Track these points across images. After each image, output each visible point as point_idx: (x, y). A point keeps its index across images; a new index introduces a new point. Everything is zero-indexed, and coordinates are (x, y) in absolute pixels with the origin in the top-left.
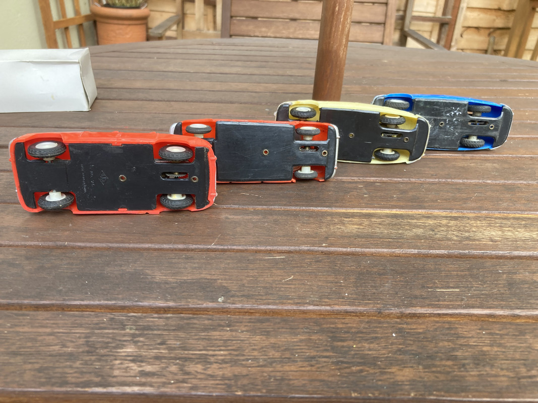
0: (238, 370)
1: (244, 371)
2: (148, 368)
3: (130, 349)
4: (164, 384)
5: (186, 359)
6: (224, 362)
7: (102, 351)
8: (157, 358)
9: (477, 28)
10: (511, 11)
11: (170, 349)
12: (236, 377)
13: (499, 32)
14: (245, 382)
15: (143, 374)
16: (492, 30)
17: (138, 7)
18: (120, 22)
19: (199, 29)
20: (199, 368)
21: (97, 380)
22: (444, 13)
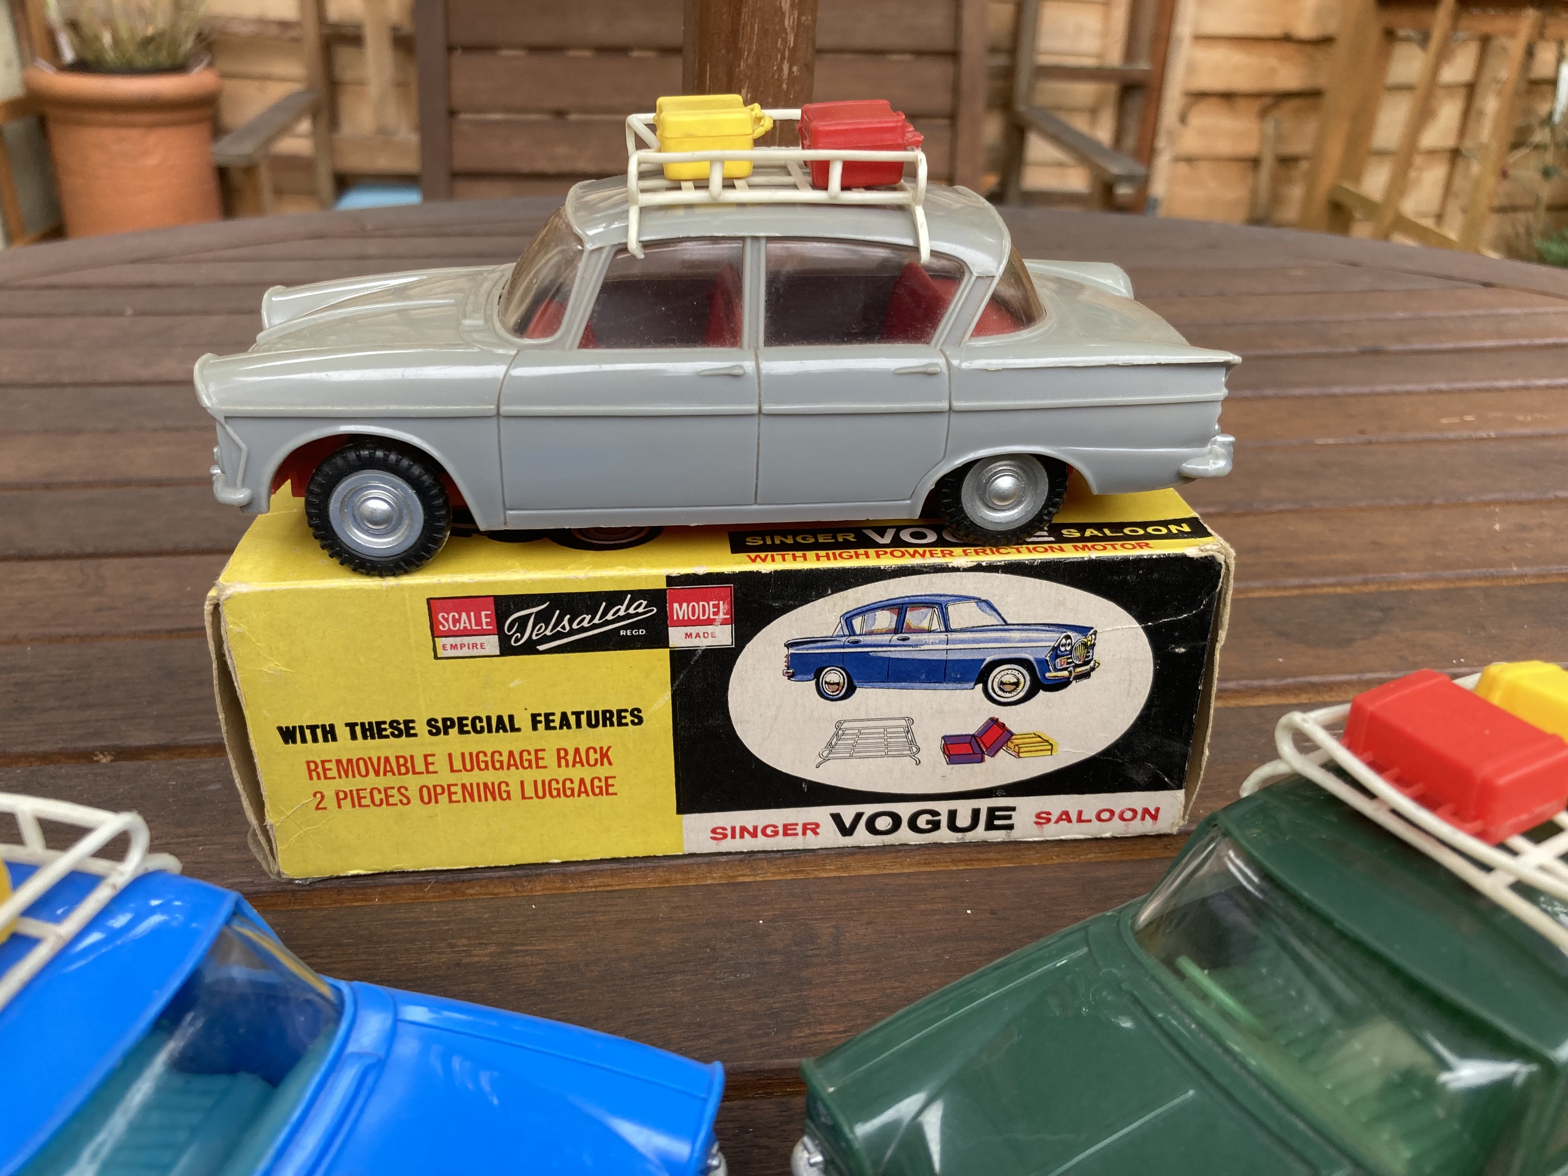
9: (1228, 97)
10: (1325, 41)
13: (1289, 106)
16: (1267, 101)
17: (179, 68)
18: (123, 118)
19: (383, 131)
22: (1130, 53)
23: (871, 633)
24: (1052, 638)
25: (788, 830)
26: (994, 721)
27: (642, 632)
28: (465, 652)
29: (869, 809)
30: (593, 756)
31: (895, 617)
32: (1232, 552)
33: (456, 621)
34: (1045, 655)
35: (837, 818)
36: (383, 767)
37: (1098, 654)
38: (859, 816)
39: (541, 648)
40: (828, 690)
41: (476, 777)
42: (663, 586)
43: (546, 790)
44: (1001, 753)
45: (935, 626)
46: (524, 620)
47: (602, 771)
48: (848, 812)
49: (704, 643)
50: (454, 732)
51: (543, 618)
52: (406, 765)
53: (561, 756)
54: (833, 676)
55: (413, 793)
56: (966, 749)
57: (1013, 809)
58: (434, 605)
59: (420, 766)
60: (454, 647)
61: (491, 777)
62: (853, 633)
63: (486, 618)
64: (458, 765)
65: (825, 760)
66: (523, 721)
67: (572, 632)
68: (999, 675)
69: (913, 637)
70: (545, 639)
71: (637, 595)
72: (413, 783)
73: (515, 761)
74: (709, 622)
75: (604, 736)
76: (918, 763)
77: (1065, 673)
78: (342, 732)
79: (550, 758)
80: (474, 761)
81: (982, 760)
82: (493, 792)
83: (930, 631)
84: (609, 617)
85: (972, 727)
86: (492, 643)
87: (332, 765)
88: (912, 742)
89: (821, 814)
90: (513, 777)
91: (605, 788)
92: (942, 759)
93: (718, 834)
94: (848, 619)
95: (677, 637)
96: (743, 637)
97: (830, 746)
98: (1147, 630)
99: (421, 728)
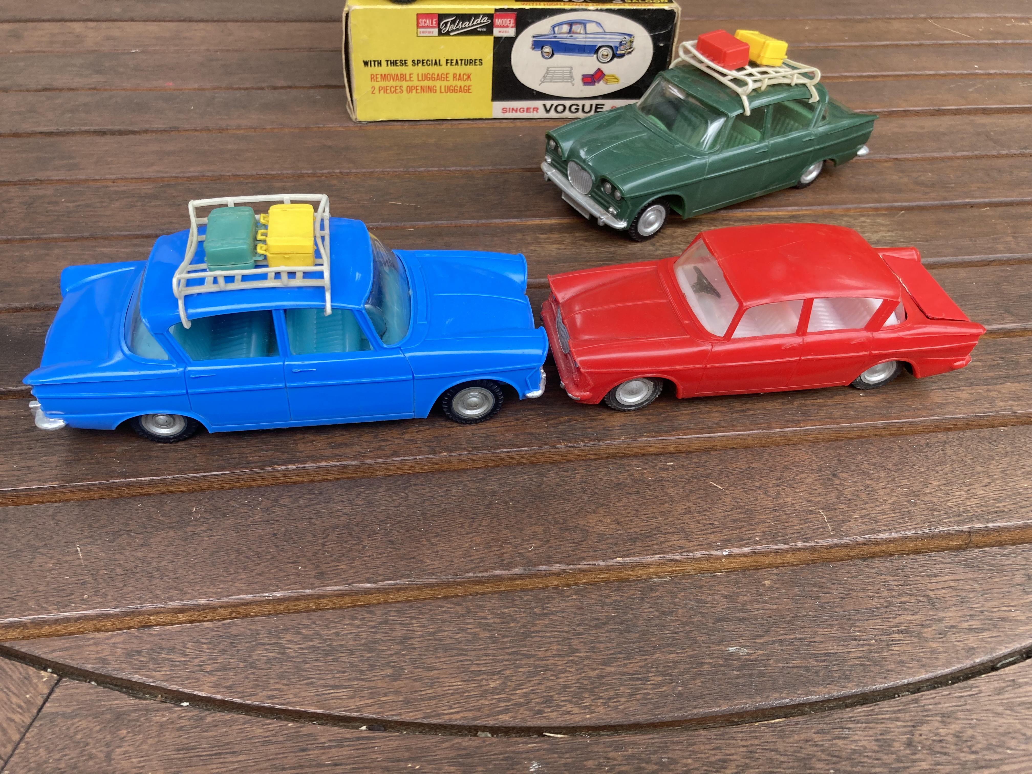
23: (560, 33)
24: (619, 38)
25: (528, 109)
26: (599, 69)
27: (485, 30)
28: (427, 34)
29: (556, 103)
30: (465, 77)
31: (569, 28)
32: (680, 9)
33: (425, 23)
34: (617, 45)
35: (545, 105)
36: (396, 77)
37: (634, 45)
38: (552, 105)
39: (452, 34)
40: (545, 55)
41: (426, 83)
42: (493, 12)
43: (449, 89)
44: (601, 82)
45: (582, 31)
46: (446, 23)
47: (467, 83)
48: (548, 103)
49: (504, 35)
50: (420, 65)
51: (453, 22)
52: (403, 77)
53: (455, 76)
54: (547, 49)
55: (404, 89)
56: (590, 80)
57: (603, 105)
58: (419, 16)
59: (408, 78)
60: (423, 32)
61: (430, 83)
62: (554, 33)
63: (435, 21)
64: (420, 78)
65: (542, 82)
66: (443, 62)
67: (462, 28)
68: (602, 51)
69: (575, 36)
70: (453, 31)
71: (484, 15)
72: (405, 84)
73: (440, 77)
74: (507, 27)
75: (470, 69)
76: (573, 85)
77: (623, 52)
78: (384, 63)
79: (451, 77)
80: (426, 77)
81: (594, 85)
82: (431, 89)
83: (580, 33)
84: (475, 23)
85: (592, 71)
86: (436, 31)
87: (379, 76)
88: (572, 77)
89: (539, 104)
90: (438, 84)
91: (467, 90)
92: (581, 83)
93: (504, 110)
94: (554, 27)
95: (497, 32)
96: (518, 33)
97: (544, 77)
98: (651, 36)
99: (410, 63)
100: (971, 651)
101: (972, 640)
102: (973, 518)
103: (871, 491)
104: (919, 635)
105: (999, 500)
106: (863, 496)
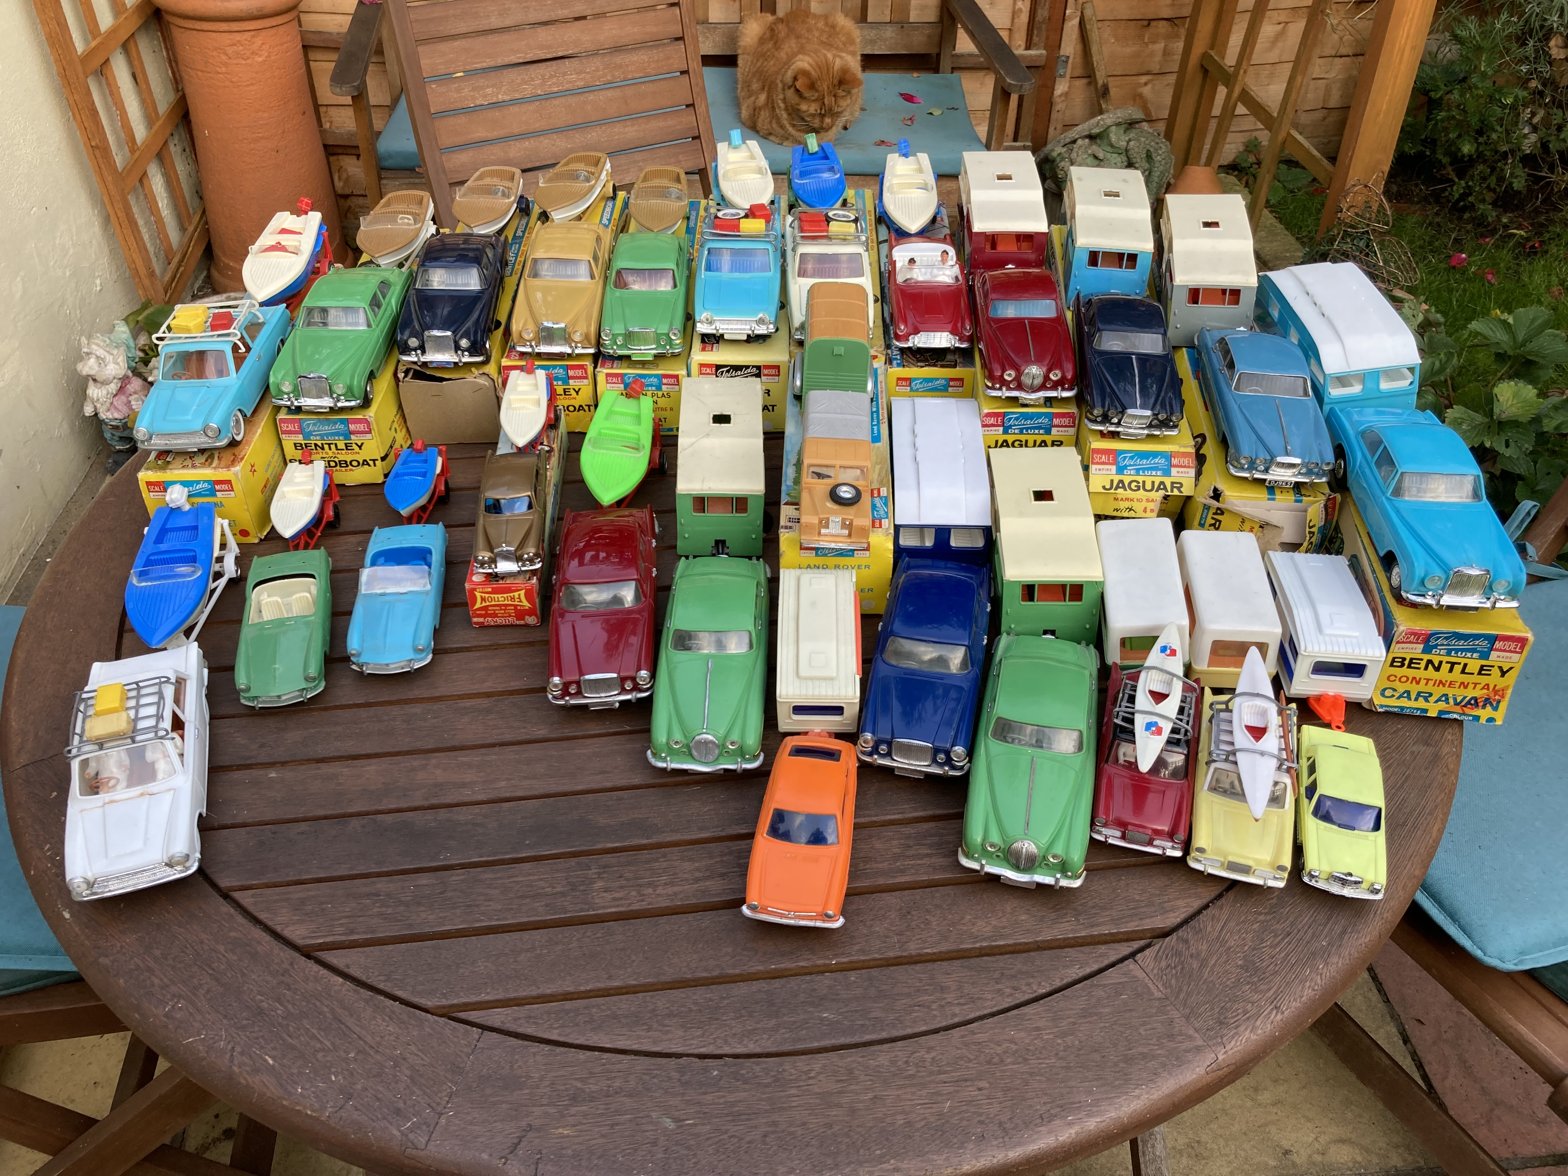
0: (676, 889)
1: (680, 888)
2: (617, 895)
3: (599, 884)
4: (630, 904)
5: (640, 886)
6: (666, 884)
7: (582, 888)
8: (622, 887)
11: (627, 880)
12: (675, 894)
14: (681, 896)
15: (614, 899)
20: (650, 890)
21: (586, 907)
100: (954, 1015)
101: (957, 1010)
102: (984, 940)
103: (927, 923)
104: (929, 1007)
105: (1004, 928)
106: (922, 926)
